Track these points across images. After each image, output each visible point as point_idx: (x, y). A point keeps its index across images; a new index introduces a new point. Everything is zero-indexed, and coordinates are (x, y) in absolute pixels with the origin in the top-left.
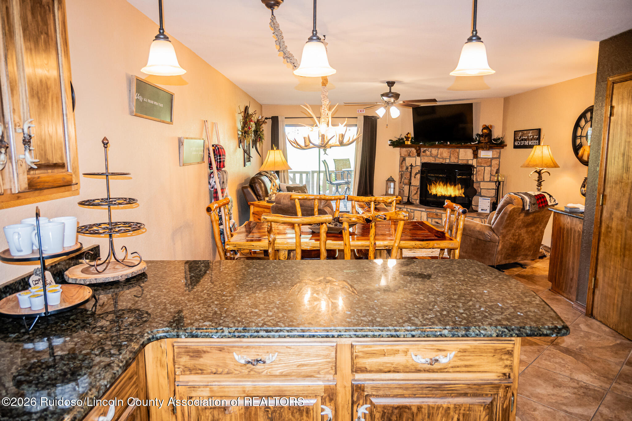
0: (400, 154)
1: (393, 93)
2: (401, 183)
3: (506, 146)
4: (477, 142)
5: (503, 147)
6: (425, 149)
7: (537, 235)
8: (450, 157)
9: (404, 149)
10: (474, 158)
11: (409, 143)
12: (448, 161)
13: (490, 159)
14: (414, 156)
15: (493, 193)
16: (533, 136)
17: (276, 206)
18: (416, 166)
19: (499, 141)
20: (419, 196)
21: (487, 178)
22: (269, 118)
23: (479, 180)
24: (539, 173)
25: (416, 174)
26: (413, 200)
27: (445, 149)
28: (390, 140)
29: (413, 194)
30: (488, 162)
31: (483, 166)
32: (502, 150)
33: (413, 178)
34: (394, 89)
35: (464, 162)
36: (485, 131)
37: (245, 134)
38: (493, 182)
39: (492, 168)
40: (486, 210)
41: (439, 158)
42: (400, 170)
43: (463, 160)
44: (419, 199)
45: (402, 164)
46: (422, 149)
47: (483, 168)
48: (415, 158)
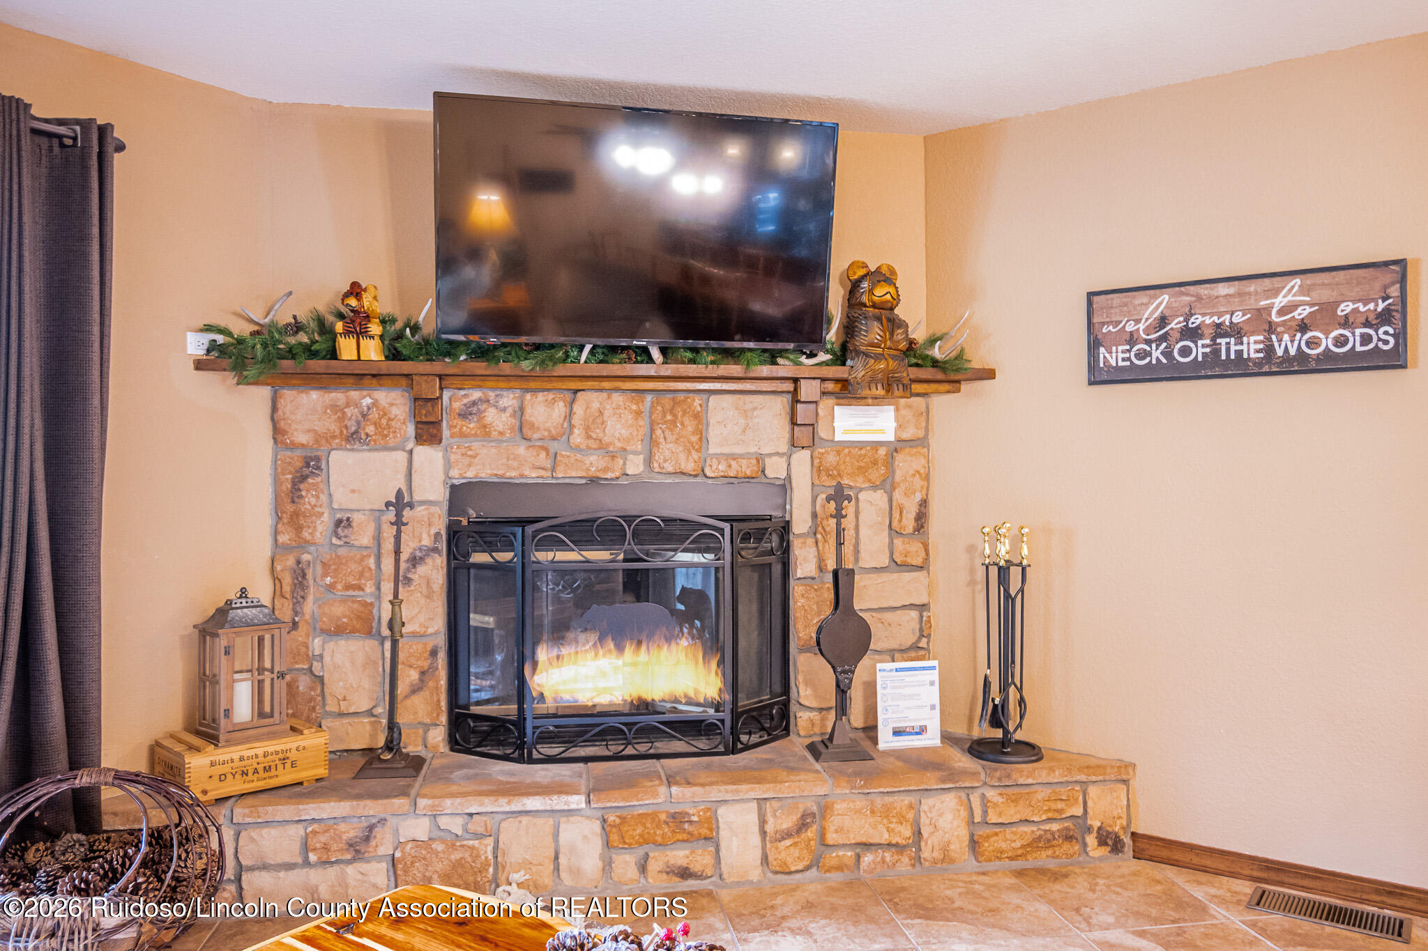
0: (277, 432)
2: (295, 625)
3: (986, 376)
4: (826, 357)
5: (955, 385)
6: (476, 395)
8: (650, 440)
9: (314, 398)
10: (796, 443)
12: (634, 468)
13: (882, 451)
14: (392, 440)
15: (907, 628)
18: (412, 504)
20: (444, 703)
21: (874, 554)
25: (415, 559)
27: (617, 398)
28: (208, 328)
29: (400, 691)
30: (875, 463)
31: (848, 489)
32: (943, 401)
35: (742, 471)
38: (906, 567)
39: (897, 495)
40: (922, 730)
41: (577, 449)
42: (283, 538)
43: (734, 457)
44: (444, 719)
45: (295, 494)
46: (455, 400)
47: (849, 496)
48: (400, 455)
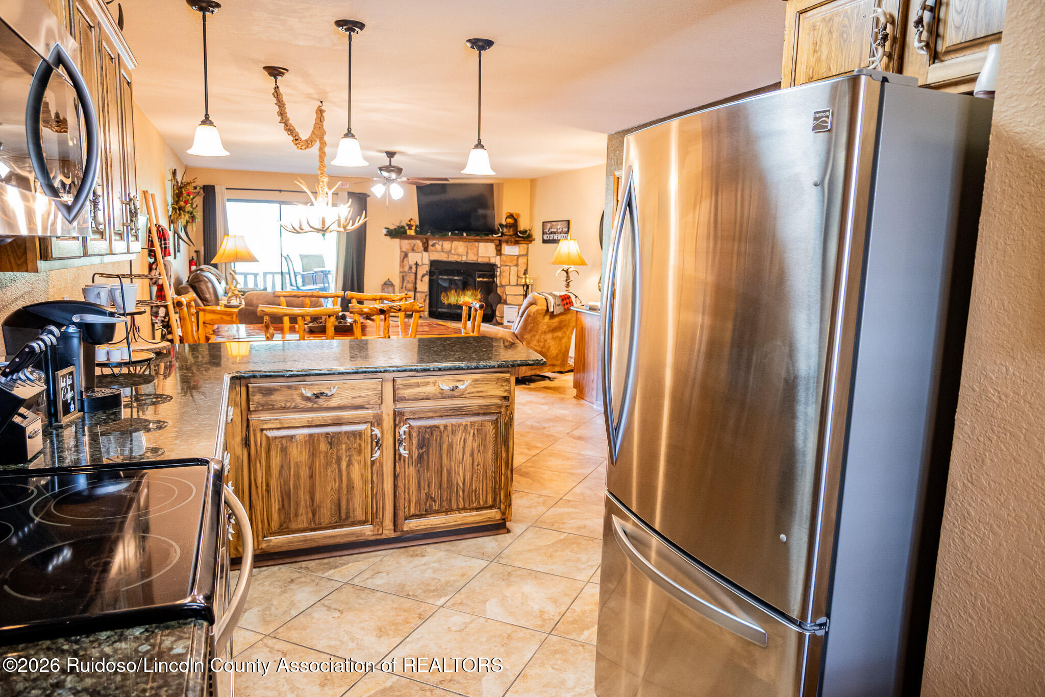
0: (401, 248)
1: (393, 167)
2: (402, 288)
3: (534, 240)
4: (500, 235)
5: (531, 241)
6: (434, 242)
7: (564, 341)
8: (467, 253)
9: (406, 242)
10: (497, 255)
12: (464, 259)
13: (516, 257)
14: (420, 251)
15: (520, 300)
16: (562, 229)
17: (246, 309)
18: (423, 264)
19: (527, 234)
20: (428, 305)
21: (513, 282)
22: (200, 188)
23: (503, 284)
24: (567, 272)
25: (423, 276)
27: (461, 243)
28: (386, 228)
30: (514, 260)
32: (530, 245)
33: (419, 281)
34: (396, 161)
35: (485, 260)
36: (509, 220)
37: (179, 210)
38: (520, 285)
39: (519, 268)
41: (453, 254)
42: (401, 270)
43: (484, 257)
44: (427, 309)
45: (403, 262)
46: (431, 242)
47: (508, 267)
48: (421, 254)
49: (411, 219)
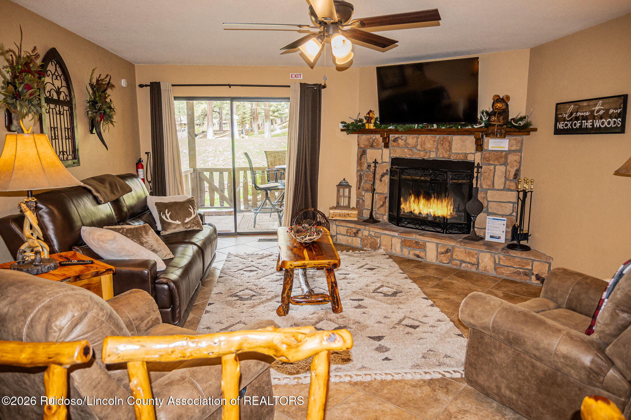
0: (358, 145)
2: (359, 188)
3: (534, 130)
4: (483, 125)
5: (528, 133)
6: (397, 136)
8: (437, 149)
9: (364, 137)
10: (477, 150)
11: (372, 126)
12: (433, 156)
13: (504, 153)
14: (379, 147)
15: (508, 209)
16: (607, 110)
18: (383, 163)
19: (522, 123)
20: (387, 210)
21: (499, 182)
22: (146, 86)
23: (485, 188)
25: (383, 176)
26: (378, 215)
27: (429, 136)
28: (342, 123)
29: (378, 206)
30: (501, 157)
31: (492, 165)
32: (525, 137)
33: (377, 182)
35: (460, 158)
38: (509, 190)
39: (508, 167)
40: (499, 238)
41: (419, 150)
42: (359, 169)
43: (459, 154)
44: (387, 214)
45: (361, 159)
46: (392, 137)
47: (493, 166)
48: (381, 150)
49: (371, 111)
